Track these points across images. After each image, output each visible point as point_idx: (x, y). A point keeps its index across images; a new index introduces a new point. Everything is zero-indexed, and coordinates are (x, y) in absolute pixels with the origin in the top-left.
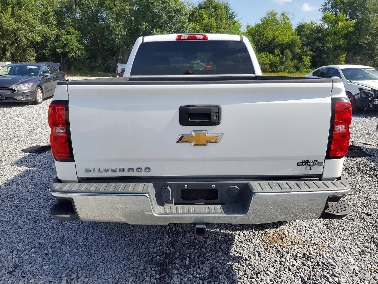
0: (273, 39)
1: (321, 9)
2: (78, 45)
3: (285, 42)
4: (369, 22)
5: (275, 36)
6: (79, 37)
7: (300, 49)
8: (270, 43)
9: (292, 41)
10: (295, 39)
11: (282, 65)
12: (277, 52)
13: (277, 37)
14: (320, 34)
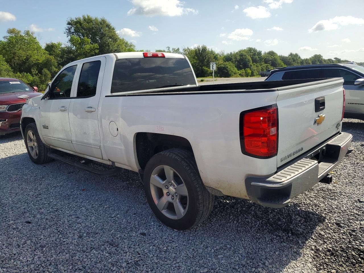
0: (27, 59)
1: (66, 33)
3: (40, 62)
4: (109, 46)
5: (28, 55)
7: (56, 68)
8: (24, 63)
9: (48, 60)
10: (50, 58)
11: (43, 84)
12: (34, 71)
13: (31, 56)
14: (72, 55)
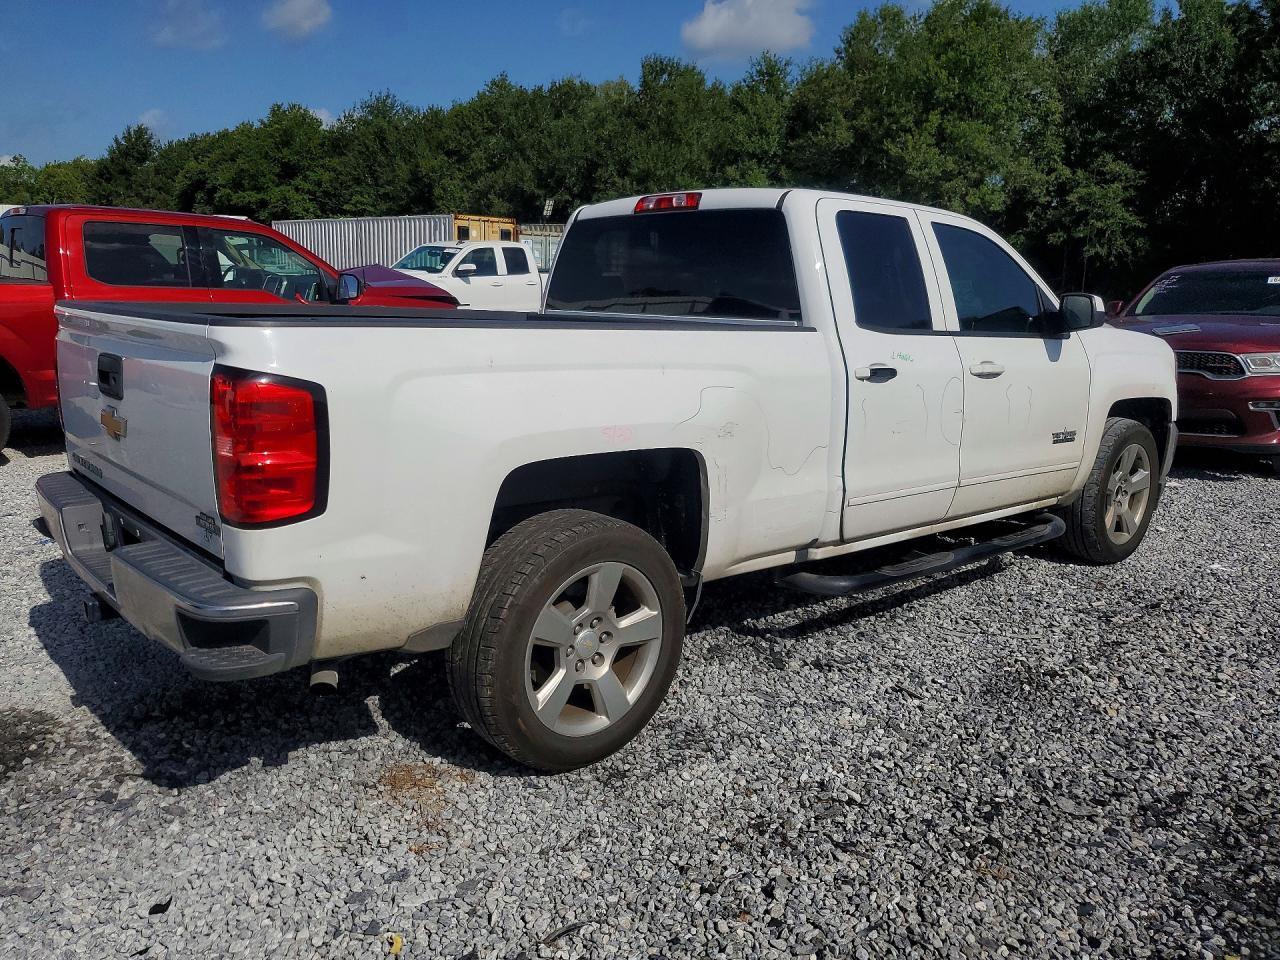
2: (1127, 215)
6: (1136, 188)
